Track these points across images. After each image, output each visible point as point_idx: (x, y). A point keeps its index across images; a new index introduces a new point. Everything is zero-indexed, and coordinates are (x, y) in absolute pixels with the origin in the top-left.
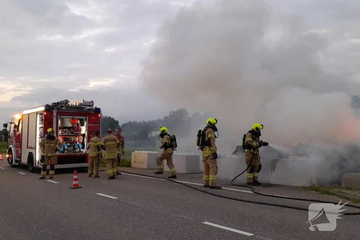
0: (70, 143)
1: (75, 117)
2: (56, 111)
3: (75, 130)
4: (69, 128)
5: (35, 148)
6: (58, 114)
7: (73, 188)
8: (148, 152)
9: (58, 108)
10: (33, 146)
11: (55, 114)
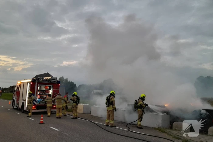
0: (44, 99)
1: (47, 85)
2: (37, 82)
3: (46, 92)
4: (43, 91)
5: (26, 101)
6: (38, 83)
7: (40, 124)
8: (84, 104)
9: (38, 81)
10: (25, 100)
11: (36, 84)
